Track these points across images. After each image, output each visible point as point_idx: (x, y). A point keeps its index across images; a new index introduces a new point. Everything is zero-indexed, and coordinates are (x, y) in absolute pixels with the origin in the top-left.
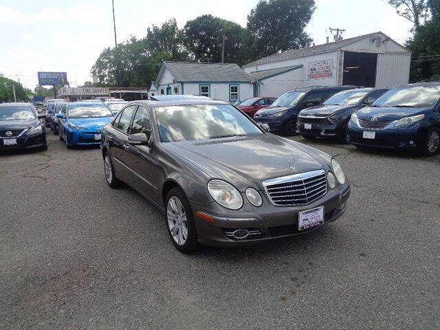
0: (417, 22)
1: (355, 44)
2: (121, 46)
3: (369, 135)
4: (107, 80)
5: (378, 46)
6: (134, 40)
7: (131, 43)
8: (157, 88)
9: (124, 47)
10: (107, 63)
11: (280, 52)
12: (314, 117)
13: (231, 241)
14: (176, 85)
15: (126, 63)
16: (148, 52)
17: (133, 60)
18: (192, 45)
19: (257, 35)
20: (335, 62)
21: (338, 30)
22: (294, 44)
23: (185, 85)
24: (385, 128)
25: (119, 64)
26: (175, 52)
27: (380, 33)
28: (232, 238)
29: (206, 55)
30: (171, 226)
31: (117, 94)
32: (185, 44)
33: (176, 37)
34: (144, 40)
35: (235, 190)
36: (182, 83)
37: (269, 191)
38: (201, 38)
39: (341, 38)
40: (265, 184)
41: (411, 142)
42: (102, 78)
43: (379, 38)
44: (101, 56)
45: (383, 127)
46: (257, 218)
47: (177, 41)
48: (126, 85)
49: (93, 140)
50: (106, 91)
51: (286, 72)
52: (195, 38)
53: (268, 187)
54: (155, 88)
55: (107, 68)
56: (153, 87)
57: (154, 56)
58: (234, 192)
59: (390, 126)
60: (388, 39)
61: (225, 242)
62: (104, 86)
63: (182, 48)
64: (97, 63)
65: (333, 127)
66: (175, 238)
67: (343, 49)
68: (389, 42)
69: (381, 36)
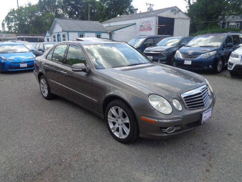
0: (189, 3)
1: (165, 12)
2: (21, 8)
3: (188, 62)
4: (14, 30)
5: (175, 14)
6: (30, 5)
7: (28, 6)
8: (51, 35)
9: (23, 9)
10: (13, 18)
11: (119, 16)
12: (154, 52)
13: (165, 135)
14: (64, 33)
15: (26, 19)
16: (39, 13)
17: (30, 17)
18: (66, 9)
19: (105, 5)
20: (153, 22)
21: (150, 5)
22: (127, 12)
23: (69, 33)
24: (197, 58)
25: (21, 20)
26: (56, 13)
27: (175, 7)
28: (166, 133)
29: (75, 16)
30: (111, 126)
31: (21, 38)
32: (63, 9)
33: (57, 4)
34: (36, 5)
35: (166, 101)
36: (68, 32)
37: (186, 100)
38: (72, 5)
39: (152, 9)
40: (183, 96)
41: (210, 66)
42: (10, 28)
43: (175, 10)
44: (9, 14)
45: (195, 58)
46: (182, 119)
47: (57, 6)
48: (27, 33)
49: (19, 67)
50: (14, 36)
51: (127, 26)
52: (69, 5)
53: (185, 98)
54: (49, 35)
55: (13, 22)
56: (48, 34)
57: (43, 15)
58: (166, 102)
59: (199, 57)
60: (180, 10)
61: (162, 136)
62: (12, 33)
63: (60, 11)
64: (6, 18)
65: (165, 58)
66: (115, 134)
67: (158, 15)
68: (180, 13)
69: (176, 8)
